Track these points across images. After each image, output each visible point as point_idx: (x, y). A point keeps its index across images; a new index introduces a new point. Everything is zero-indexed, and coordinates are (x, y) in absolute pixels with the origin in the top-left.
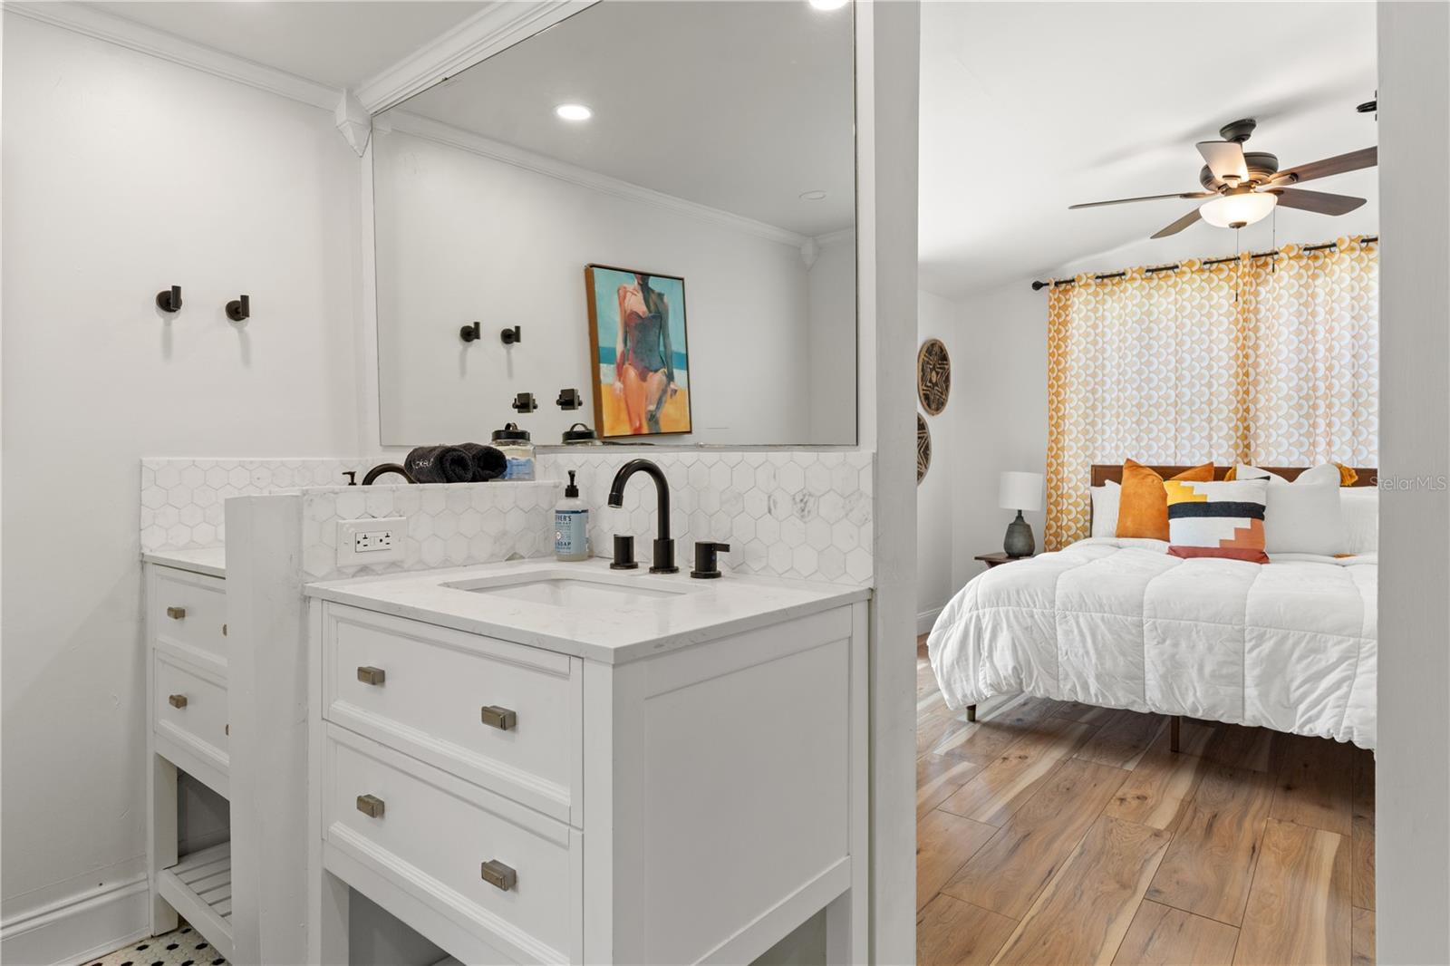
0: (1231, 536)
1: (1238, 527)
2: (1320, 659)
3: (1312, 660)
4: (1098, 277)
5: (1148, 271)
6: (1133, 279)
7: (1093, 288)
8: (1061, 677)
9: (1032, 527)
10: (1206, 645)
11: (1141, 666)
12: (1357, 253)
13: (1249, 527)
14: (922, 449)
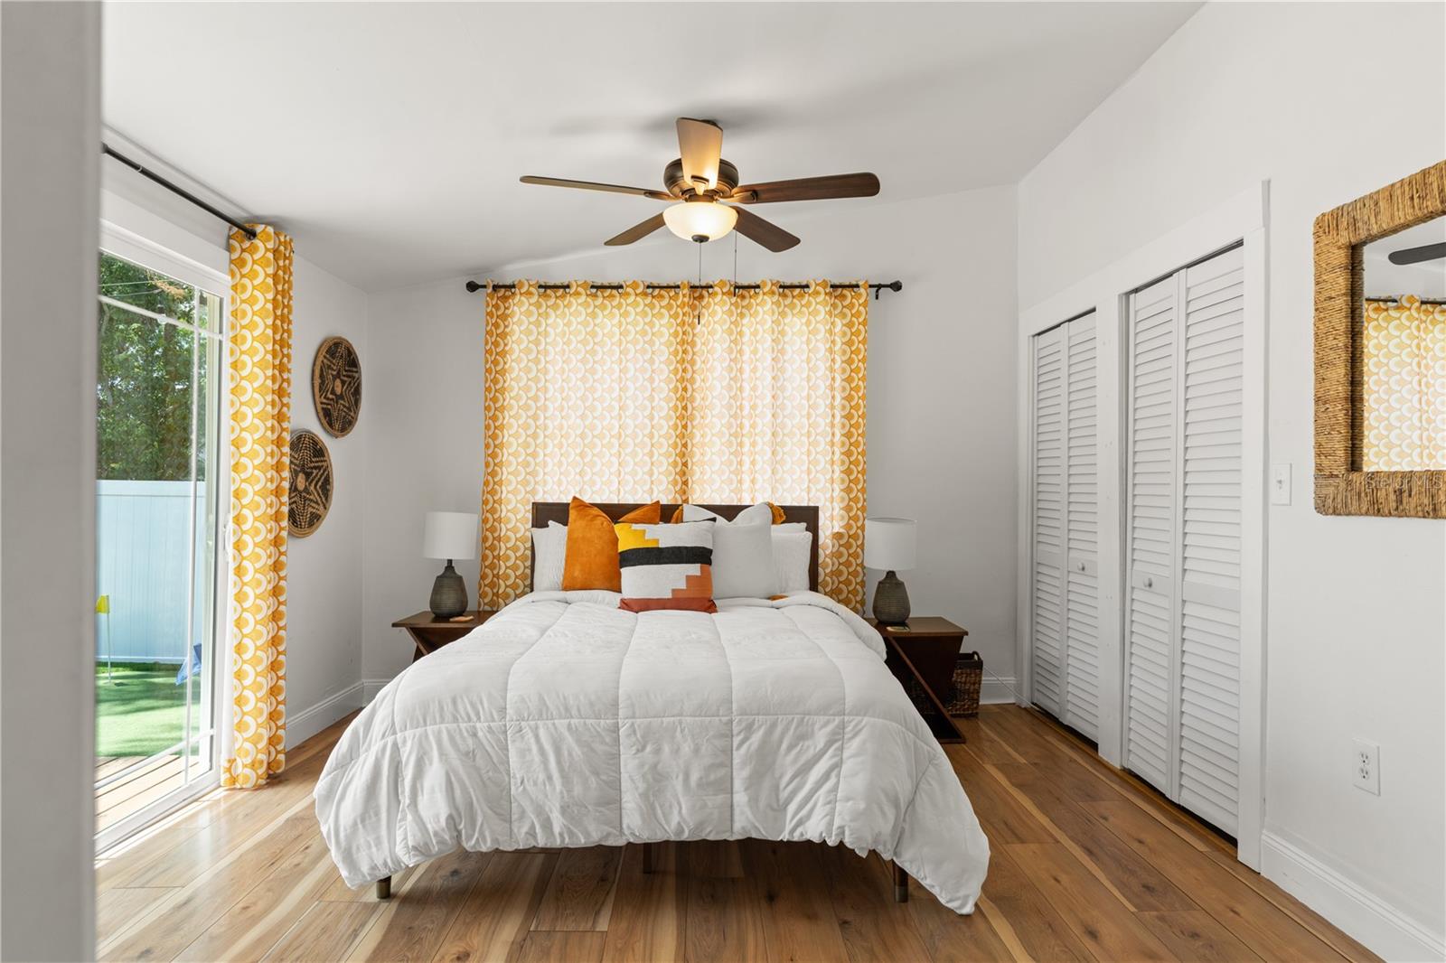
0: (682, 585)
1: (690, 574)
2: (808, 747)
3: (801, 750)
4: (540, 287)
5: (593, 287)
6: (577, 294)
7: (536, 297)
8: (515, 817)
9: (464, 578)
10: (692, 747)
11: (616, 785)
13: (699, 574)
14: (320, 483)
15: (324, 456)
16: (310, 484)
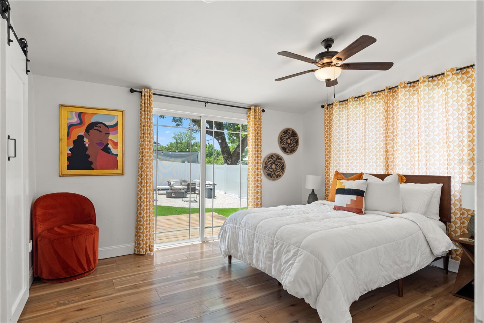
0: (349, 203)
1: (352, 199)
2: (289, 255)
3: (287, 255)
4: (340, 102)
5: (355, 98)
7: (338, 106)
12: (427, 83)
13: (355, 199)
14: (281, 167)
15: (282, 160)
16: (277, 167)
